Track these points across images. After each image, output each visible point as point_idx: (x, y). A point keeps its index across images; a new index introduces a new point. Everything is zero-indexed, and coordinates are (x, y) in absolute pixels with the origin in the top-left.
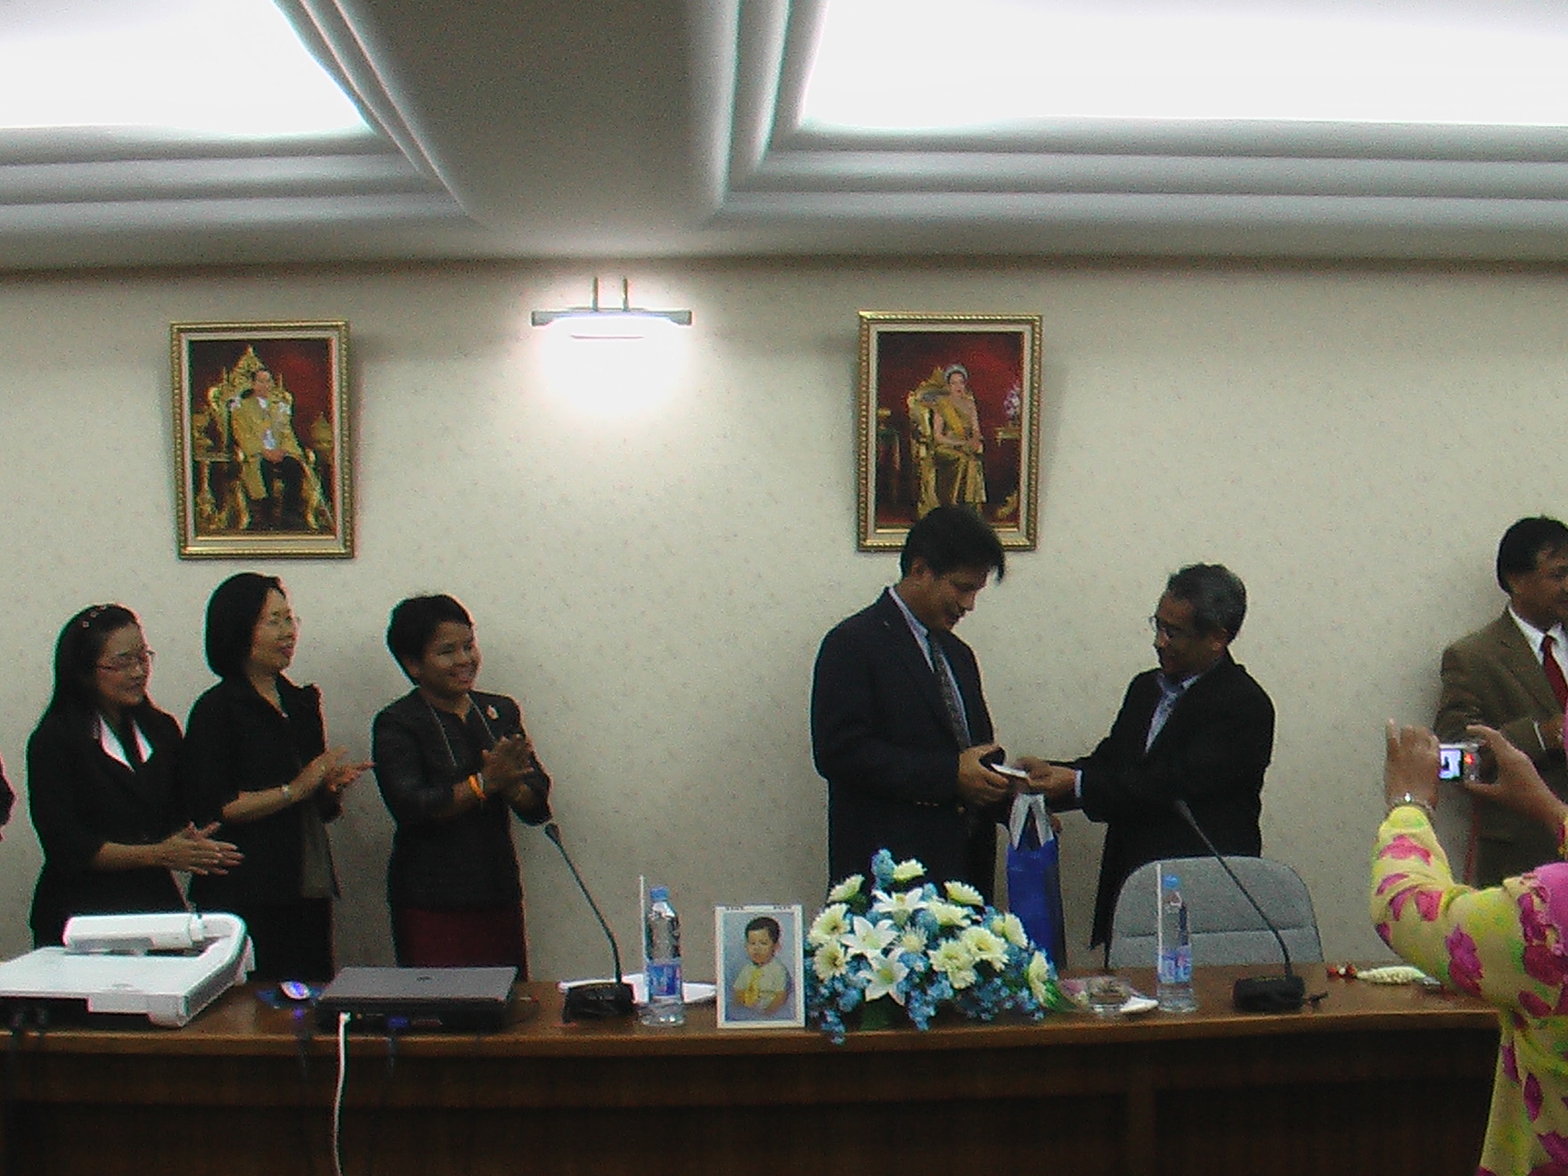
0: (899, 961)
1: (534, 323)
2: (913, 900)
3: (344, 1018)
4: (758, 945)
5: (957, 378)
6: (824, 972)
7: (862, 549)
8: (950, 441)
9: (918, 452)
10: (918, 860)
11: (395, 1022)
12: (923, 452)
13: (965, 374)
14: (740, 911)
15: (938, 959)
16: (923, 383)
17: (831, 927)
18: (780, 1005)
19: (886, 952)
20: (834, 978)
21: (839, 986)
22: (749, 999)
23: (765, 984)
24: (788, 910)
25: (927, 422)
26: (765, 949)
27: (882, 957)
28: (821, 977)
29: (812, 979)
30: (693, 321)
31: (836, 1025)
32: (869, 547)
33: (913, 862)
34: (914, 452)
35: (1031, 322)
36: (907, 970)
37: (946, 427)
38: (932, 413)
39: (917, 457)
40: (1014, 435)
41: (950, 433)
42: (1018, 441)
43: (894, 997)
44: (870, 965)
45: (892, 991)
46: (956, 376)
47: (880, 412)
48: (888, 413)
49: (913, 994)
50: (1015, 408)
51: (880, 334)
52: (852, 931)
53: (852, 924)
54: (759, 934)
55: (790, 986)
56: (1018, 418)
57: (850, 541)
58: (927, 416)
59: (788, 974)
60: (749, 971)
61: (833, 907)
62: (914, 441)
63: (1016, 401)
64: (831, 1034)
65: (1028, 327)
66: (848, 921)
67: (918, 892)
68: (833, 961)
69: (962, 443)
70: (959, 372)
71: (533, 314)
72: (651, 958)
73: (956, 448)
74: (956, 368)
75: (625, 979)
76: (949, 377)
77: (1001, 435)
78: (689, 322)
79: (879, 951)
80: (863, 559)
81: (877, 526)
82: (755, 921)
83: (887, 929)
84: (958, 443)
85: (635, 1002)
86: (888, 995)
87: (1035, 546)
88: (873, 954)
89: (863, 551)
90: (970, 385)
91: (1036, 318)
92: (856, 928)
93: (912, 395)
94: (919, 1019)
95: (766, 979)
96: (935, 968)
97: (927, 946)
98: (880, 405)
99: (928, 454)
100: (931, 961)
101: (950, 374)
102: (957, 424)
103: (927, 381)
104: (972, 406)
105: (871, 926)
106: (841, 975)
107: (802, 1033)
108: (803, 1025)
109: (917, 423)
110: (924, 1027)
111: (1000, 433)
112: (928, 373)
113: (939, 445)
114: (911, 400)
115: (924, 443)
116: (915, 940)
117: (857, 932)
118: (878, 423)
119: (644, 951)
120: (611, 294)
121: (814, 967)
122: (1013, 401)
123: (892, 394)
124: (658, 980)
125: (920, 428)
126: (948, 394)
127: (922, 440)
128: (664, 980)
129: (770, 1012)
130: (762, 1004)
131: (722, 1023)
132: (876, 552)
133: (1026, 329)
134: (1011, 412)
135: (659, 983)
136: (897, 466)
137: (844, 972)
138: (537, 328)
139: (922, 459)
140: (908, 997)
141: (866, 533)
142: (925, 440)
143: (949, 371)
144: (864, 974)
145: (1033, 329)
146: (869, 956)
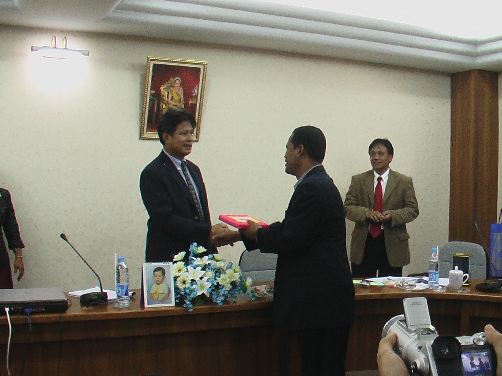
0: (206, 282)
1: (32, 50)
2: (206, 260)
3: (7, 310)
4: (158, 277)
5: (178, 82)
6: (181, 286)
7: (141, 138)
8: (174, 103)
9: (162, 106)
10: (203, 247)
11: (29, 310)
12: (164, 107)
13: (181, 81)
14: (151, 265)
15: (219, 280)
16: (166, 83)
17: (178, 270)
18: (166, 299)
19: (201, 278)
20: (185, 288)
21: (187, 291)
22: (156, 297)
23: (161, 291)
24: (168, 264)
25: (167, 96)
26: (161, 278)
27: (200, 280)
28: (180, 288)
29: (177, 289)
30: (89, 55)
31: (190, 304)
32: (144, 138)
33: (201, 247)
34: (161, 106)
35: (204, 65)
36: (211, 285)
37: (172, 98)
38: (168, 93)
39: (162, 108)
40: (195, 102)
41: (174, 100)
42: (196, 105)
43: (206, 294)
44: (197, 283)
45: (205, 292)
46: (178, 80)
47: (152, 91)
48: (154, 92)
49: (213, 293)
50: (196, 93)
51: (154, 64)
52: (187, 271)
53: (187, 269)
54: (158, 273)
55: (169, 292)
56: (197, 96)
57: (138, 136)
58: (167, 94)
59: (169, 287)
60: (155, 286)
61: (177, 263)
62: (162, 102)
63: (196, 91)
64: (187, 308)
65: (203, 66)
66: (186, 268)
67: (206, 258)
68: (184, 282)
69: (178, 104)
70: (177, 80)
71: (32, 47)
72: (119, 282)
73: (176, 106)
74: (178, 78)
75: (104, 291)
76: (175, 81)
77: (190, 102)
78: (88, 55)
79: (199, 278)
80: (142, 142)
81: (147, 131)
82: (156, 269)
83: (200, 270)
84: (176, 104)
85: (107, 299)
86: (203, 293)
87: (198, 140)
88: (197, 279)
89: (141, 139)
90: (182, 84)
91: (205, 63)
92: (188, 270)
93: (163, 86)
94: (219, 302)
95: (162, 289)
96: (220, 283)
97: (216, 276)
98: (152, 89)
99: (166, 107)
100: (218, 281)
101: (176, 80)
102: (176, 98)
103: (167, 82)
104: (182, 91)
105: (194, 269)
106: (188, 287)
107: (174, 308)
108: (174, 305)
109: (163, 96)
110: (221, 304)
111: (190, 101)
112: (168, 80)
113: (169, 104)
114: (162, 88)
115: (164, 103)
116: (210, 274)
117: (189, 271)
118: (150, 95)
119: (116, 280)
120: (60, 42)
121: (177, 284)
122: (195, 91)
123: (156, 86)
124: (122, 291)
125: (164, 98)
126: (174, 87)
127: (164, 102)
128: (124, 290)
129: (163, 301)
130: (161, 298)
131: (146, 305)
132: (146, 139)
133: (202, 67)
134: (194, 95)
135: (122, 292)
136: (156, 111)
137: (189, 286)
138: (33, 52)
139: (164, 109)
140: (211, 294)
141: (143, 133)
142: (165, 102)
143: (175, 80)
144: (194, 287)
145: (204, 67)
146: (196, 280)
